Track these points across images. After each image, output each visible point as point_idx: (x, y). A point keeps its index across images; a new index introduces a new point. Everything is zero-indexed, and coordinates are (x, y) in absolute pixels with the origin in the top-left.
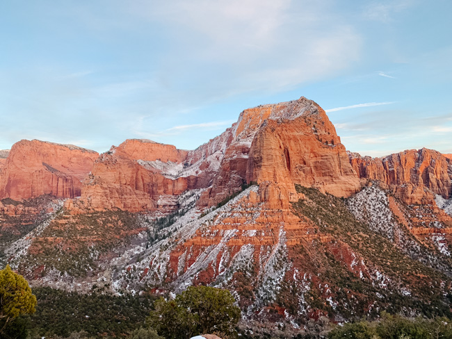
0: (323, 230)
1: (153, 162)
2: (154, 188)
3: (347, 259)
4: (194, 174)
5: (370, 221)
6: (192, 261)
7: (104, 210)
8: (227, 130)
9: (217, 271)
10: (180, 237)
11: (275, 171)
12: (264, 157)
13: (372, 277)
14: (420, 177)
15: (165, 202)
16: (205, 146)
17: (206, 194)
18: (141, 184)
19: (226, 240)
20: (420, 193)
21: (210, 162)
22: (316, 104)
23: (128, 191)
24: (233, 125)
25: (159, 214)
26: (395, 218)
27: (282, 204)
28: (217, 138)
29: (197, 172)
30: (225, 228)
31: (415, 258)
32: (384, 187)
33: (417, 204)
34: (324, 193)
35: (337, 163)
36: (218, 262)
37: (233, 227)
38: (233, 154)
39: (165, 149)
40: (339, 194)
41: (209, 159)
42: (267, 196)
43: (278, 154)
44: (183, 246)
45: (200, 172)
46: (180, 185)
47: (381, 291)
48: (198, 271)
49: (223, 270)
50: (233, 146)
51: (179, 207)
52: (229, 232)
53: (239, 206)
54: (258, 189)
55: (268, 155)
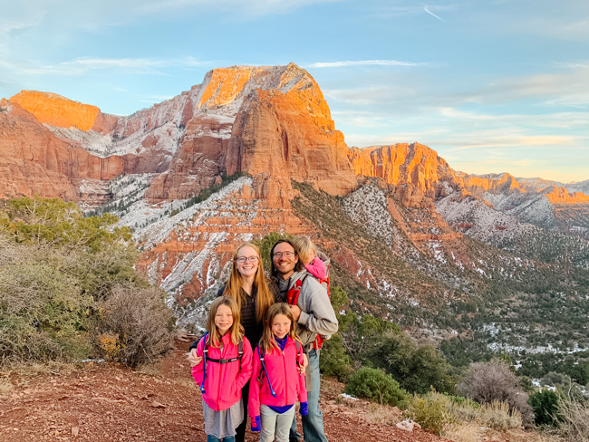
0: (326, 235)
1: (65, 129)
2: (74, 169)
3: (353, 268)
4: (134, 152)
5: (368, 225)
6: (166, 272)
7: (6, 198)
8: (183, 93)
9: (205, 284)
10: (146, 241)
11: (271, 160)
12: (259, 140)
13: (379, 288)
14: (409, 176)
15: (90, 189)
16: (146, 113)
17: (159, 183)
18: (54, 161)
19: (212, 246)
20: (420, 195)
21: (159, 137)
22: (309, 75)
23: (37, 171)
24: (193, 88)
25: (84, 206)
26: (394, 223)
27: (282, 202)
28: (165, 103)
29: (138, 150)
30: (210, 230)
31: (415, 267)
32: (383, 186)
33: (415, 207)
34: (318, 190)
35: (334, 154)
36: (205, 273)
37: (220, 230)
38: (197, 130)
39: (84, 110)
40: (334, 192)
41: (156, 133)
42: (265, 192)
43: (275, 138)
44: (153, 253)
45: (143, 150)
46: (112, 167)
47: (392, 303)
48: (180, 284)
49: (212, 283)
50: (198, 119)
51: (112, 197)
52: (216, 236)
53: (228, 203)
54: (251, 182)
55: (263, 139)
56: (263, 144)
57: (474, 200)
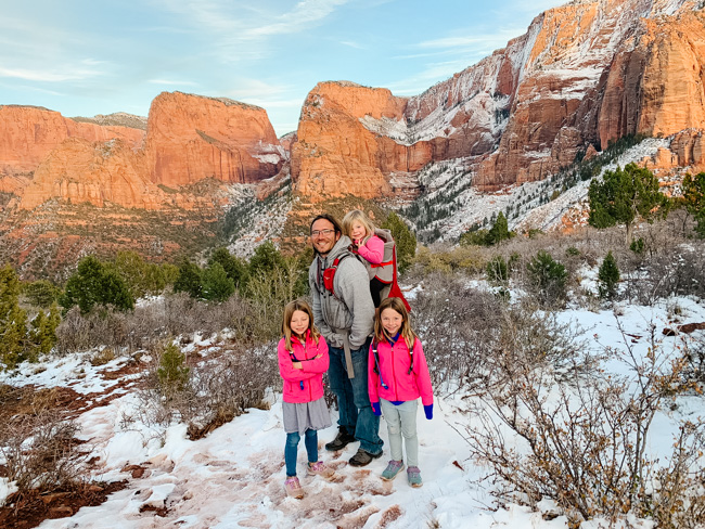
2: (382, 161)
4: (442, 135)
8: (495, 53)
11: (689, 111)
12: (669, 86)
15: (401, 183)
16: (443, 86)
17: (489, 165)
18: (365, 155)
21: (472, 112)
23: (355, 166)
24: (510, 43)
25: (401, 201)
28: (469, 70)
29: (447, 132)
41: (467, 107)
43: (691, 79)
45: (453, 130)
46: (420, 155)
50: (533, 80)
51: (423, 190)
54: (667, 144)
55: (676, 82)
56: (676, 90)
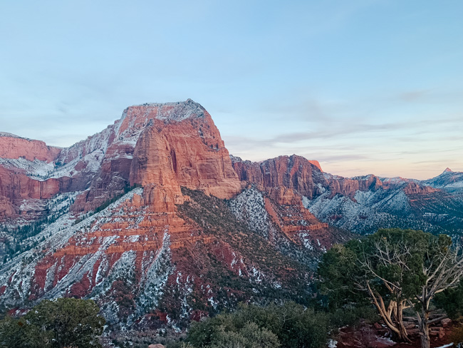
0: (207, 232)
1: (14, 160)
2: (16, 191)
3: (228, 259)
4: (68, 175)
5: (249, 221)
6: (63, 273)
8: (109, 127)
9: (94, 282)
10: (49, 247)
11: (161, 173)
12: (150, 158)
13: (250, 274)
14: (291, 181)
15: (29, 207)
16: (82, 144)
17: (82, 198)
19: (104, 248)
20: (291, 194)
21: (88, 161)
22: (202, 108)
24: (116, 122)
25: (21, 221)
26: (270, 218)
27: (167, 207)
28: (96, 135)
29: (71, 173)
30: (104, 235)
31: (285, 254)
32: (261, 189)
33: (287, 205)
34: (208, 195)
35: (221, 166)
36: (95, 272)
37: (113, 234)
38: (115, 154)
39: (32, 144)
40: (222, 196)
41: (86, 158)
42: (152, 199)
43: (164, 155)
45: (76, 173)
46: (50, 188)
47: (257, 286)
48: (71, 283)
49: (100, 281)
50: (115, 145)
51: (48, 213)
52: (108, 239)
53: (121, 210)
54: (142, 192)
55: (153, 156)
56: (154, 161)
57: (342, 196)
